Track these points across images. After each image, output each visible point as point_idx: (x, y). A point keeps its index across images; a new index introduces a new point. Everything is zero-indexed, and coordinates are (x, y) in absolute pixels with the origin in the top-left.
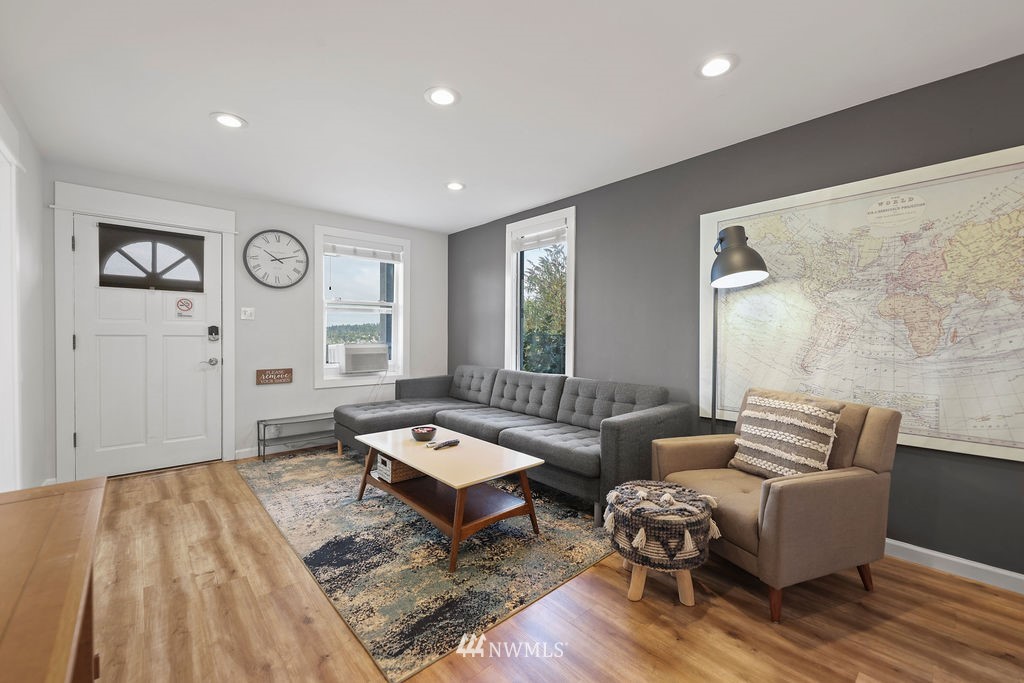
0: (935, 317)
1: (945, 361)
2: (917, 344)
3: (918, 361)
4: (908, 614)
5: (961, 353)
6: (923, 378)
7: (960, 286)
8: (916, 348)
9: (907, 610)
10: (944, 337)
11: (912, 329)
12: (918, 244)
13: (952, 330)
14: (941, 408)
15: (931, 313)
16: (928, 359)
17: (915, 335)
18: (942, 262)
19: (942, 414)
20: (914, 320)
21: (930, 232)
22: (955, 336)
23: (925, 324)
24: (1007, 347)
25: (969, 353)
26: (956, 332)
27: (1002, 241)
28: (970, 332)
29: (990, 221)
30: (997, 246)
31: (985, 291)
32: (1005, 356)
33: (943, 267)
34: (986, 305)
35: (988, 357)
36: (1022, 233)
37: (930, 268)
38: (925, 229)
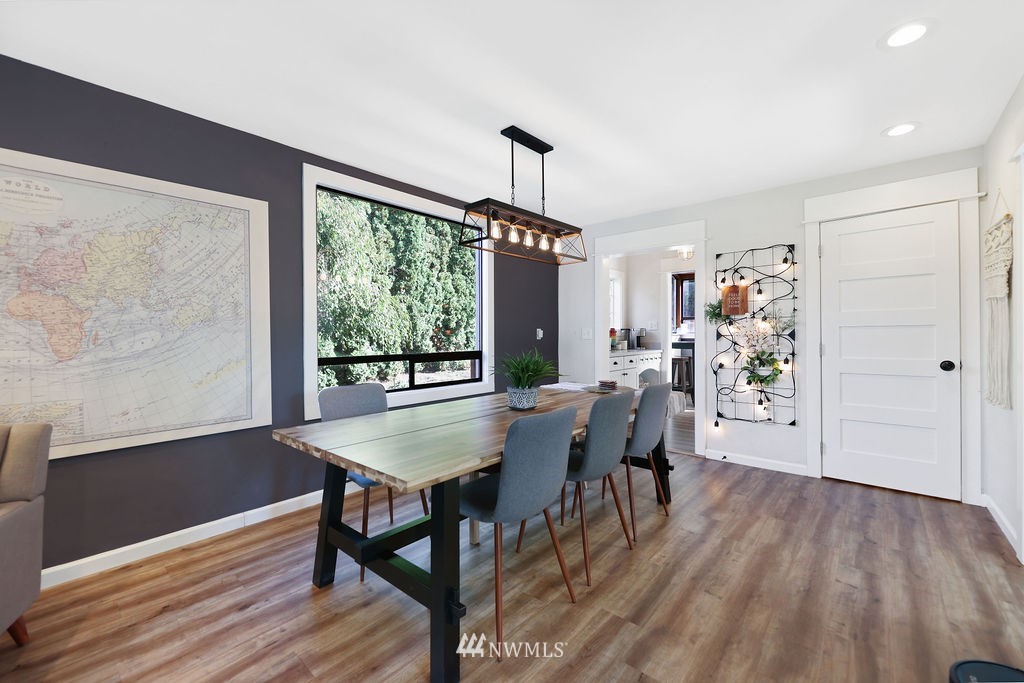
0: (76, 319)
1: (88, 364)
2: (58, 348)
3: (59, 365)
4: (76, 637)
5: (102, 355)
6: (66, 384)
7: (99, 291)
8: (56, 352)
9: (72, 635)
10: (86, 340)
11: (51, 331)
12: (56, 241)
13: (94, 333)
14: (84, 412)
15: (72, 315)
16: (70, 362)
17: (55, 338)
18: (81, 264)
19: (86, 418)
20: (54, 322)
21: (68, 231)
22: (96, 339)
23: (66, 326)
24: (138, 347)
25: (109, 355)
26: (97, 335)
27: (134, 255)
28: (110, 335)
29: (124, 234)
30: (130, 258)
31: (122, 297)
32: (138, 356)
33: (83, 269)
34: (123, 310)
35: (125, 357)
36: (148, 251)
37: (69, 267)
38: (63, 226)
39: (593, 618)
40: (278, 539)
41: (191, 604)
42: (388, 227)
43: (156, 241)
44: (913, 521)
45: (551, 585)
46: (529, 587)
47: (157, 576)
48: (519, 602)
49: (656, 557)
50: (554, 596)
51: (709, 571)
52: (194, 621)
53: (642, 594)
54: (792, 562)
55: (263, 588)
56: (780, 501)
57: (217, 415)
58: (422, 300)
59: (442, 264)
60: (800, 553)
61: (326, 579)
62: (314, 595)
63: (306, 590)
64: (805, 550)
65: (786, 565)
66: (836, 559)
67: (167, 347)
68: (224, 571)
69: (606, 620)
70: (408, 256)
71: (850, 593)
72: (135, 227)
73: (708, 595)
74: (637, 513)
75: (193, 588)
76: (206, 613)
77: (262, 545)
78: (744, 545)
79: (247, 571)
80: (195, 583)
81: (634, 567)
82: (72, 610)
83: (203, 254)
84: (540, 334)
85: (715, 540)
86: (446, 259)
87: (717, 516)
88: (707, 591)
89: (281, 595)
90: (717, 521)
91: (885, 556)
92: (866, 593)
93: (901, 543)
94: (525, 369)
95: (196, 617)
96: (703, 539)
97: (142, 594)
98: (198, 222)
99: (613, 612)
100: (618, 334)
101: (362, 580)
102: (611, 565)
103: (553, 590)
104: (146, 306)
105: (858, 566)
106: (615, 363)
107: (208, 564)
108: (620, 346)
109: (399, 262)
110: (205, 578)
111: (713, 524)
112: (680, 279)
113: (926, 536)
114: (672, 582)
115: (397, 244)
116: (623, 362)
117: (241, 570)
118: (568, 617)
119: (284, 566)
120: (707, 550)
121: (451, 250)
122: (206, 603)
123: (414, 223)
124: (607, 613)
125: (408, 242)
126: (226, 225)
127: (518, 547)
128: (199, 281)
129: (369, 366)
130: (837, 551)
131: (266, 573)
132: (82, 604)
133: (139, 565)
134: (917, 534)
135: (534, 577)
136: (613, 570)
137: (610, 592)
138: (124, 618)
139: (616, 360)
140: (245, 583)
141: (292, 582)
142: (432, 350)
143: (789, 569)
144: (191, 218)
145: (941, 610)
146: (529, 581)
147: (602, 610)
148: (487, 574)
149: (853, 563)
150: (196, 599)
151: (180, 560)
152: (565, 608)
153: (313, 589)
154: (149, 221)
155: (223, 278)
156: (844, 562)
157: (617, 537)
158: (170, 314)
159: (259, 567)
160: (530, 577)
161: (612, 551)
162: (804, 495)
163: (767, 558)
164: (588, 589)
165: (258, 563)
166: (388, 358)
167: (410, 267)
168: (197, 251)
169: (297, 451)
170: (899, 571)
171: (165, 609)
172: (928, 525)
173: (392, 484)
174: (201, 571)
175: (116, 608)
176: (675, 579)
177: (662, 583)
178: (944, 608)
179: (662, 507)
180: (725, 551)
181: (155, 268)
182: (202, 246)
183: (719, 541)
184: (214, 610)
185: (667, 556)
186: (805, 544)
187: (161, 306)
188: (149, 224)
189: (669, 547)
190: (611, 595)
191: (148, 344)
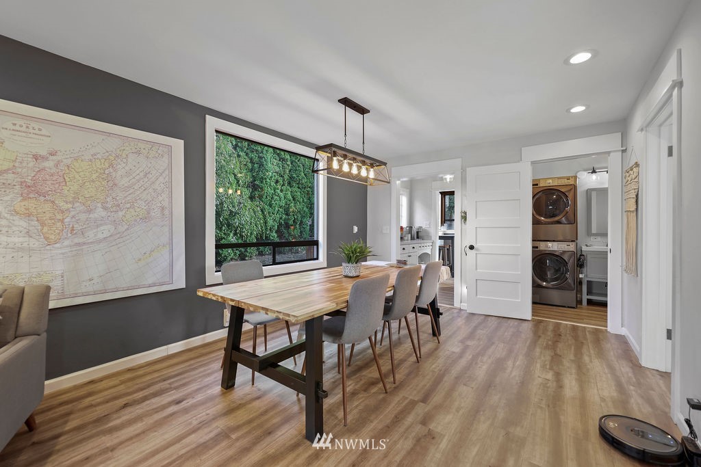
0: (59, 217)
1: (67, 246)
2: (47, 236)
3: (48, 247)
4: (69, 424)
5: (76, 241)
6: (52, 260)
7: (74, 198)
8: (46, 238)
9: (66, 422)
10: (66, 231)
11: (43, 224)
12: (46, 164)
13: (71, 226)
14: (65, 278)
15: (56, 214)
16: (55, 246)
17: (45, 229)
18: (63, 180)
19: (66, 282)
20: (44, 218)
21: (54, 157)
22: (73, 230)
23: (53, 221)
24: (101, 236)
25: (81, 240)
26: (73, 227)
27: (97, 174)
28: (81, 227)
29: (91, 160)
30: (94, 176)
31: (89, 202)
32: (100, 241)
33: (64, 184)
34: (90, 211)
35: (91, 242)
36: (107, 172)
37: (55, 182)
38: (51, 154)
39: (399, 401)
40: (192, 362)
41: (144, 402)
42: (247, 154)
43: (111, 165)
44: (582, 343)
45: (373, 383)
46: (358, 386)
47: (114, 386)
48: (354, 394)
49: (433, 366)
50: (374, 390)
51: (466, 373)
52: (148, 411)
53: (426, 388)
54: (513, 367)
55: (190, 390)
56: (506, 334)
57: (150, 281)
58: (270, 205)
59: (284, 180)
60: (518, 363)
61: (230, 384)
62: (223, 394)
63: (217, 391)
64: (521, 361)
65: (509, 370)
66: (538, 365)
67: (118, 236)
68: (160, 381)
69: (406, 402)
70: (261, 174)
71: (546, 384)
72: (99, 156)
73: (465, 387)
74: (421, 342)
75: (141, 392)
76: (155, 406)
77: (182, 366)
78: (485, 359)
79: (176, 381)
80: (142, 389)
81: (420, 373)
82: (61, 408)
83: (142, 174)
84: (356, 229)
85: (468, 356)
86: (286, 177)
87: (469, 343)
88: (465, 385)
89: (202, 395)
90: (468, 345)
91: (566, 363)
92: (555, 383)
93: (575, 355)
94: (354, 252)
95: (148, 409)
96: (461, 355)
97: (108, 397)
98: (138, 153)
99: (411, 397)
100: (404, 230)
101: (253, 384)
102: (406, 371)
103: (373, 386)
104: (105, 208)
105: (551, 369)
106: (404, 249)
107: (148, 378)
108: (406, 238)
109: (254, 178)
110: (149, 386)
111: (466, 348)
112: (443, 194)
113: (590, 351)
114: (444, 380)
115: (253, 166)
116: (409, 248)
117: (172, 380)
118: (384, 400)
119: (200, 377)
120: (463, 362)
121: (290, 171)
122: (153, 400)
123: (265, 152)
124: (407, 398)
125: (261, 165)
126: (157, 155)
127: (349, 363)
128: (139, 192)
129: (232, 250)
130: (539, 361)
131: (190, 381)
132: (67, 404)
133: (101, 380)
134: (584, 350)
135: (361, 380)
136: (408, 375)
137: (408, 386)
138: (100, 411)
139: (404, 246)
140: (176, 388)
141: (208, 386)
142: (277, 240)
143: (511, 372)
144: (134, 150)
145: (596, 391)
146: (358, 382)
147: (404, 397)
148: (331, 379)
149: (548, 367)
150: (145, 399)
151: (129, 375)
152: (381, 396)
153: (222, 390)
154: (107, 152)
155: (155, 190)
156: (543, 366)
157: (410, 355)
158: (120, 214)
159: (184, 378)
160: (358, 380)
161: (407, 364)
162: (520, 330)
163: (499, 365)
164: (394, 386)
165: (182, 376)
166: (246, 245)
167: (262, 182)
168: (138, 172)
169: (217, 302)
170: (574, 371)
171: (126, 406)
172: (590, 345)
173: (287, 318)
174: (144, 382)
175: (91, 406)
176: (445, 379)
177: (438, 381)
178: (598, 390)
179: (436, 338)
180: (474, 363)
181: (111, 184)
182: (141, 169)
183: (471, 357)
184: (159, 405)
185: (440, 366)
186: (521, 357)
187: (114, 209)
188: (107, 154)
189: (441, 361)
190: (408, 388)
191: (106, 234)
